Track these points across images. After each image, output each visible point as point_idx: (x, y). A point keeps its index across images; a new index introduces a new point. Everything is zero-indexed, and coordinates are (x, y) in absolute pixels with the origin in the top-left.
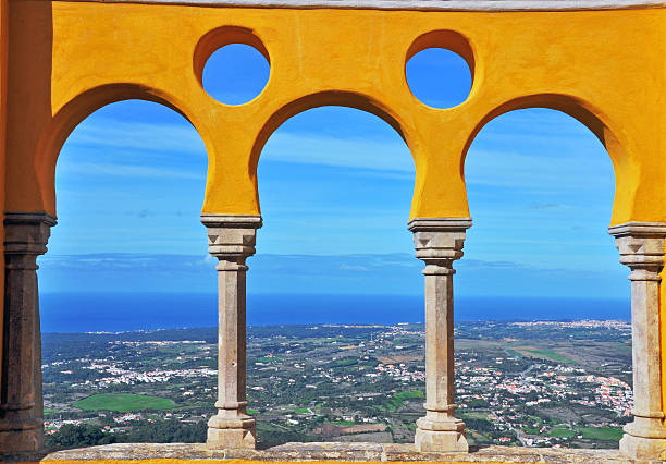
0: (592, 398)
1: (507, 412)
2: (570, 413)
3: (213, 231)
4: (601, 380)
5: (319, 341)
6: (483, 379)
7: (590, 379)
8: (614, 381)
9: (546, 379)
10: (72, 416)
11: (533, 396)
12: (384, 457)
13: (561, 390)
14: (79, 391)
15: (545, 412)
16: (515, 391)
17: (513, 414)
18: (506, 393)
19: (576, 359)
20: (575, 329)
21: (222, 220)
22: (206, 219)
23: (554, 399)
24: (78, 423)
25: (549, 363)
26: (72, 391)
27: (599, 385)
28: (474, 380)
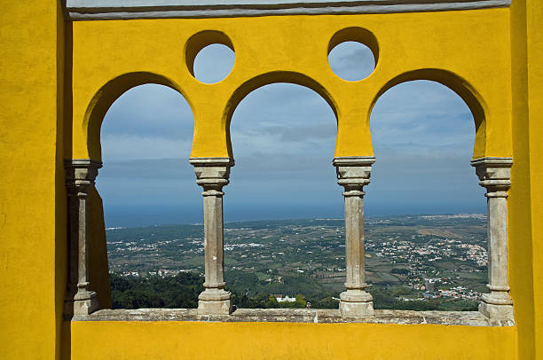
0: (465, 256)
1: (418, 265)
2: (453, 265)
3: (199, 169)
4: (470, 246)
5: (314, 228)
6: (405, 247)
7: (464, 246)
8: (477, 247)
9: (439, 246)
10: (183, 268)
11: (432, 256)
12: (316, 320)
13: (448, 252)
14: (187, 255)
15: (438, 264)
16: (421, 253)
17: (421, 266)
18: (417, 255)
19: (456, 235)
20: (456, 219)
21: (204, 161)
22: (193, 161)
23: (443, 257)
24: (187, 271)
25: (442, 238)
26: (183, 255)
27: (468, 249)
28: (399, 248)
